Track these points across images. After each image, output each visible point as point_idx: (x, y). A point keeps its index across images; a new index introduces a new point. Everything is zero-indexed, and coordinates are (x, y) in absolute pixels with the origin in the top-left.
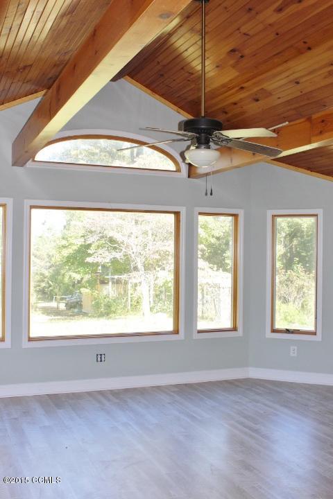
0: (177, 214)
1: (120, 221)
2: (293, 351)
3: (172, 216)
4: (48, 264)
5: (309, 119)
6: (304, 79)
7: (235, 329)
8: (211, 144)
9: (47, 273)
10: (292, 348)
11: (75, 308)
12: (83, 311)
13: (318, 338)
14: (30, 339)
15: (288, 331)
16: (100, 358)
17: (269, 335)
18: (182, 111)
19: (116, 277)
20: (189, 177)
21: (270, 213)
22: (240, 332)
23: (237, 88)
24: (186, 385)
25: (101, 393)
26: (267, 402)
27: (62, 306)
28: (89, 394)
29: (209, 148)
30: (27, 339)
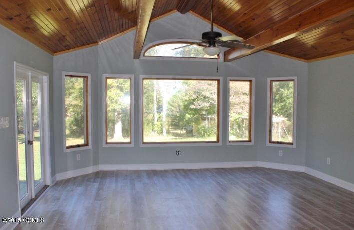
0: (218, 81)
1: (209, 87)
2: (281, 153)
3: (216, 82)
4: (179, 110)
5: (272, 29)
6: (273, 8)
7: (250, 141)
8: (216, 45)
9: (178, 115)
10: (280, 152)
11: (190, 133)
12: (194, 134)
13: (294, 146)
14: (144, 143)
15: (278, 143)
16: (178, 153)
17: (268, 144)
18: (220, 27)
19: (210, 117)
20: (225, 61)
21: (269, 80)
22: (253, 143)
23: (243, 14)
24: (222, 169)
25: (178, 171)
26: (262, 179)
27: (184, 132)
28: (172, 171)
29: (215, 46)
30: (142, 143)
